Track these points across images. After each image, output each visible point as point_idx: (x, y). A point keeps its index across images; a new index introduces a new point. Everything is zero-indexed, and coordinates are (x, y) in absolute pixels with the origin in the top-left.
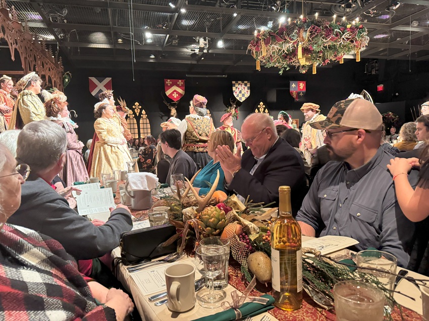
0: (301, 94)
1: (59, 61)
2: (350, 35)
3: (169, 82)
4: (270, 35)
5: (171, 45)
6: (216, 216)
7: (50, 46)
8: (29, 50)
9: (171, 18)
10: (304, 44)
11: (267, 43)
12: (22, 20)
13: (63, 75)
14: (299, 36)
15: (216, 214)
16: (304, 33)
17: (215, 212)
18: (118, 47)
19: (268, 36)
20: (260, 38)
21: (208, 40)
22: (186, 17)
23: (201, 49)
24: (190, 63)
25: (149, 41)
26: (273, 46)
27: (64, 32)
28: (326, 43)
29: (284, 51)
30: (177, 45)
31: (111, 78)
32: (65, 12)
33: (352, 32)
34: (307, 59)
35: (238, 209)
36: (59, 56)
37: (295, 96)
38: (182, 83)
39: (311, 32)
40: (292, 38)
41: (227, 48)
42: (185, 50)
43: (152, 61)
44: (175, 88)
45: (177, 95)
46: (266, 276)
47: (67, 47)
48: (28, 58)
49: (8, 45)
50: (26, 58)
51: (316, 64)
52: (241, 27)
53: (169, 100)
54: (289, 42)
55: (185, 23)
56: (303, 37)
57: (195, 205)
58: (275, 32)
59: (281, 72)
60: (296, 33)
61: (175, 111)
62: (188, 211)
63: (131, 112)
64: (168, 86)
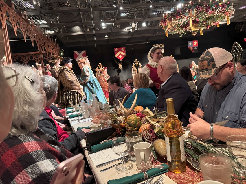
0: (196, 48)
1: (57, 44)
2: (222, 9)
3: (116, 49)
4: (172, 15)
5: (116, 29)
6: (135, 120)
7: (52, 37)
8: (41, 40)
9: (115, 13)
10: (193, 18)
11: (170, 20)
12: (37, 25)
13: (60, 51)
14: (189, 14)
15: (134, 118)
16: (193, 11)
17: (134, 117)
18: (88, 33)
19: (171, 16)
20: (166, 18)
21: (137, 23)
22: (123, 12)
23: (133, 29)
24: (127, 37)
25: (104, 28)
26: (174, 21)
27: (59, 28)
28: (207, 15)
29: (181, 24)
30: (119, 28)
31: (85, 51)
32: (58, 17)
33: (223, 7)
34: (196, 27)
35: (150, 116)
36: (57, 42)
37: (192, 50)
38: (124, 49)
39: (197, 10)
40: (185, 15)
41: (148, 26)
42: (124, 30)
43: (106, 39)
44: (120, 52)
45: (122, 56)
46: (164, 153)
47: (61, 36)
48: (41, 44)
49: (30, 39)
50: (39, 44)
51: (202, 29)
52: (155, 13)
53: (118, 60)
54: (183, 18)
55: (123, 15)
56: (192, 14)
57: (124, 115)
58: (175, 13)
59: (181, 36)
60: (187, 12)
61: (121, 65)
62: (120, 118)
63: (97, 68)
64: (116, 52)
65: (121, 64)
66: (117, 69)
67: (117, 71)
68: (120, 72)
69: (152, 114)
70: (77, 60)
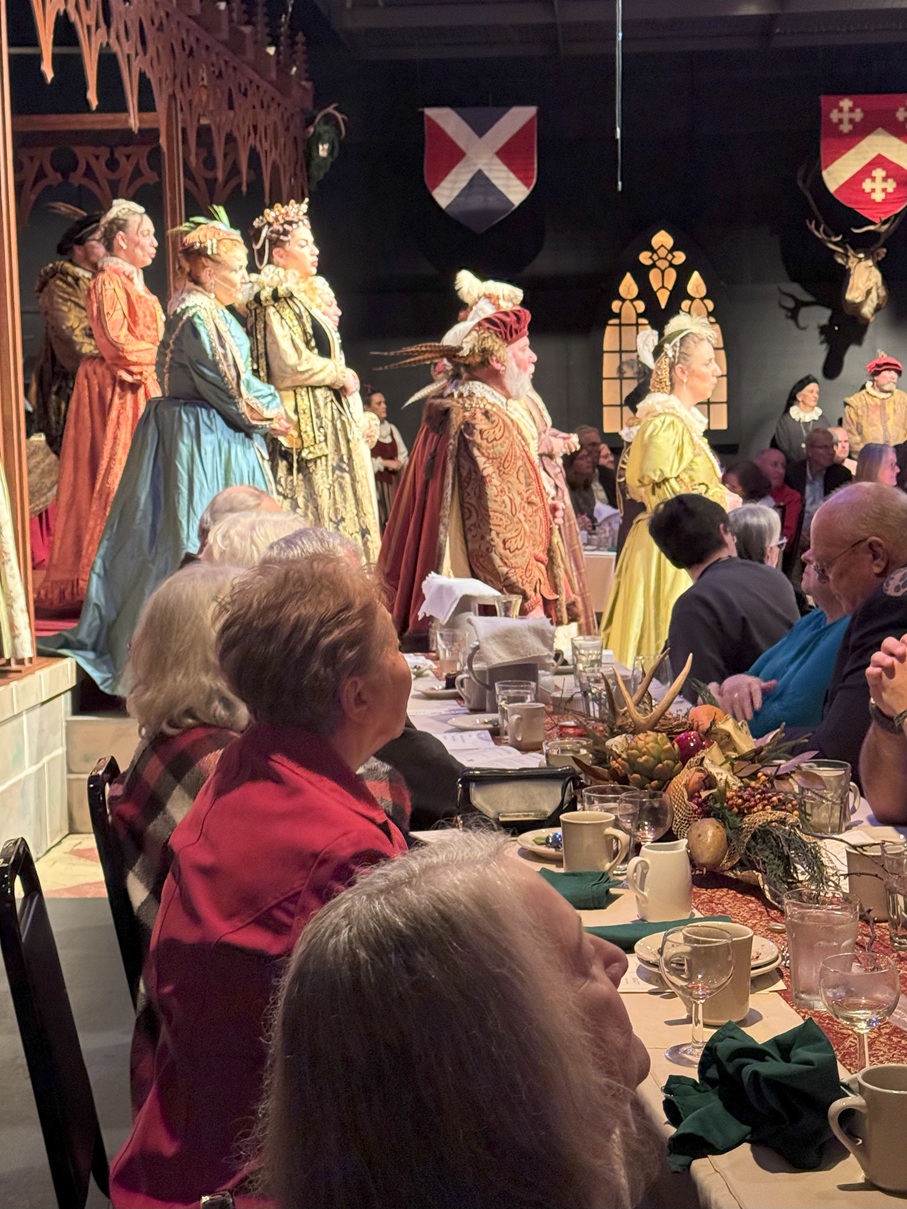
3: (845, 111)
17: (652, 744)
43: (750, 10)
44: (878, 144)
45: (891, 186)
46: (707, 856)
61: (876, 276)
62: (616, 743)
63: (628, 286)
64: (841, 135)
65: (879, 265)
66: (828, 313)
67: (823, 330)
68: (859, 342)
69: (746, 743)
70: (445, 195)
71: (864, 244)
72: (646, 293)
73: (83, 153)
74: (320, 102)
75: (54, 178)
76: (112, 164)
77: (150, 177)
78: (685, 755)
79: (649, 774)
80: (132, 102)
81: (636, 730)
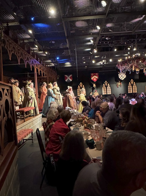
3: (92, 74)
4: (123, 63)
16: (135, 62)
18: (74, 65)
21: (106, 60)
24: (100, 67)
26: (124, 66)
41: (114, 61)
42: (97, 64)
44: (95, 76)
45: (96, 79)
60: (132, 62)
61: (95, 85)
62: (79, 119)
63: (79, 86)
64: (92, 76)
66: (92, 87)
67: (92, 89)
68: (94, 89)
69: (88, 118)
70: (66, 81)
71: (94, 83)
72: (80, 87)
73: (42, 79)
74: (58, 75)
75: (40, 81)
76: (44, 80)
77: (46, 80)
78: (84, 119)
79: (81, 121)
80: (45, 76)
81: (80, 118)
